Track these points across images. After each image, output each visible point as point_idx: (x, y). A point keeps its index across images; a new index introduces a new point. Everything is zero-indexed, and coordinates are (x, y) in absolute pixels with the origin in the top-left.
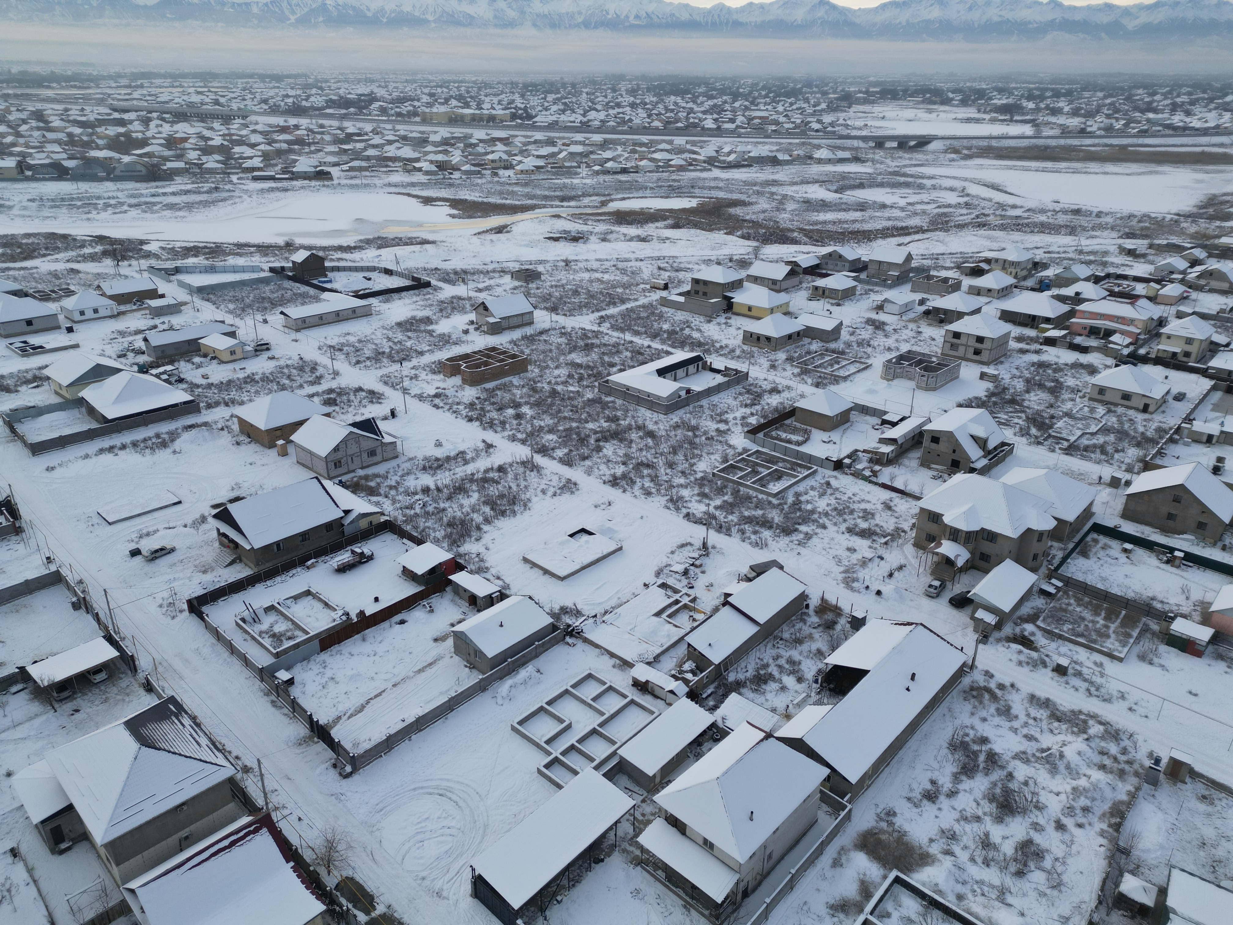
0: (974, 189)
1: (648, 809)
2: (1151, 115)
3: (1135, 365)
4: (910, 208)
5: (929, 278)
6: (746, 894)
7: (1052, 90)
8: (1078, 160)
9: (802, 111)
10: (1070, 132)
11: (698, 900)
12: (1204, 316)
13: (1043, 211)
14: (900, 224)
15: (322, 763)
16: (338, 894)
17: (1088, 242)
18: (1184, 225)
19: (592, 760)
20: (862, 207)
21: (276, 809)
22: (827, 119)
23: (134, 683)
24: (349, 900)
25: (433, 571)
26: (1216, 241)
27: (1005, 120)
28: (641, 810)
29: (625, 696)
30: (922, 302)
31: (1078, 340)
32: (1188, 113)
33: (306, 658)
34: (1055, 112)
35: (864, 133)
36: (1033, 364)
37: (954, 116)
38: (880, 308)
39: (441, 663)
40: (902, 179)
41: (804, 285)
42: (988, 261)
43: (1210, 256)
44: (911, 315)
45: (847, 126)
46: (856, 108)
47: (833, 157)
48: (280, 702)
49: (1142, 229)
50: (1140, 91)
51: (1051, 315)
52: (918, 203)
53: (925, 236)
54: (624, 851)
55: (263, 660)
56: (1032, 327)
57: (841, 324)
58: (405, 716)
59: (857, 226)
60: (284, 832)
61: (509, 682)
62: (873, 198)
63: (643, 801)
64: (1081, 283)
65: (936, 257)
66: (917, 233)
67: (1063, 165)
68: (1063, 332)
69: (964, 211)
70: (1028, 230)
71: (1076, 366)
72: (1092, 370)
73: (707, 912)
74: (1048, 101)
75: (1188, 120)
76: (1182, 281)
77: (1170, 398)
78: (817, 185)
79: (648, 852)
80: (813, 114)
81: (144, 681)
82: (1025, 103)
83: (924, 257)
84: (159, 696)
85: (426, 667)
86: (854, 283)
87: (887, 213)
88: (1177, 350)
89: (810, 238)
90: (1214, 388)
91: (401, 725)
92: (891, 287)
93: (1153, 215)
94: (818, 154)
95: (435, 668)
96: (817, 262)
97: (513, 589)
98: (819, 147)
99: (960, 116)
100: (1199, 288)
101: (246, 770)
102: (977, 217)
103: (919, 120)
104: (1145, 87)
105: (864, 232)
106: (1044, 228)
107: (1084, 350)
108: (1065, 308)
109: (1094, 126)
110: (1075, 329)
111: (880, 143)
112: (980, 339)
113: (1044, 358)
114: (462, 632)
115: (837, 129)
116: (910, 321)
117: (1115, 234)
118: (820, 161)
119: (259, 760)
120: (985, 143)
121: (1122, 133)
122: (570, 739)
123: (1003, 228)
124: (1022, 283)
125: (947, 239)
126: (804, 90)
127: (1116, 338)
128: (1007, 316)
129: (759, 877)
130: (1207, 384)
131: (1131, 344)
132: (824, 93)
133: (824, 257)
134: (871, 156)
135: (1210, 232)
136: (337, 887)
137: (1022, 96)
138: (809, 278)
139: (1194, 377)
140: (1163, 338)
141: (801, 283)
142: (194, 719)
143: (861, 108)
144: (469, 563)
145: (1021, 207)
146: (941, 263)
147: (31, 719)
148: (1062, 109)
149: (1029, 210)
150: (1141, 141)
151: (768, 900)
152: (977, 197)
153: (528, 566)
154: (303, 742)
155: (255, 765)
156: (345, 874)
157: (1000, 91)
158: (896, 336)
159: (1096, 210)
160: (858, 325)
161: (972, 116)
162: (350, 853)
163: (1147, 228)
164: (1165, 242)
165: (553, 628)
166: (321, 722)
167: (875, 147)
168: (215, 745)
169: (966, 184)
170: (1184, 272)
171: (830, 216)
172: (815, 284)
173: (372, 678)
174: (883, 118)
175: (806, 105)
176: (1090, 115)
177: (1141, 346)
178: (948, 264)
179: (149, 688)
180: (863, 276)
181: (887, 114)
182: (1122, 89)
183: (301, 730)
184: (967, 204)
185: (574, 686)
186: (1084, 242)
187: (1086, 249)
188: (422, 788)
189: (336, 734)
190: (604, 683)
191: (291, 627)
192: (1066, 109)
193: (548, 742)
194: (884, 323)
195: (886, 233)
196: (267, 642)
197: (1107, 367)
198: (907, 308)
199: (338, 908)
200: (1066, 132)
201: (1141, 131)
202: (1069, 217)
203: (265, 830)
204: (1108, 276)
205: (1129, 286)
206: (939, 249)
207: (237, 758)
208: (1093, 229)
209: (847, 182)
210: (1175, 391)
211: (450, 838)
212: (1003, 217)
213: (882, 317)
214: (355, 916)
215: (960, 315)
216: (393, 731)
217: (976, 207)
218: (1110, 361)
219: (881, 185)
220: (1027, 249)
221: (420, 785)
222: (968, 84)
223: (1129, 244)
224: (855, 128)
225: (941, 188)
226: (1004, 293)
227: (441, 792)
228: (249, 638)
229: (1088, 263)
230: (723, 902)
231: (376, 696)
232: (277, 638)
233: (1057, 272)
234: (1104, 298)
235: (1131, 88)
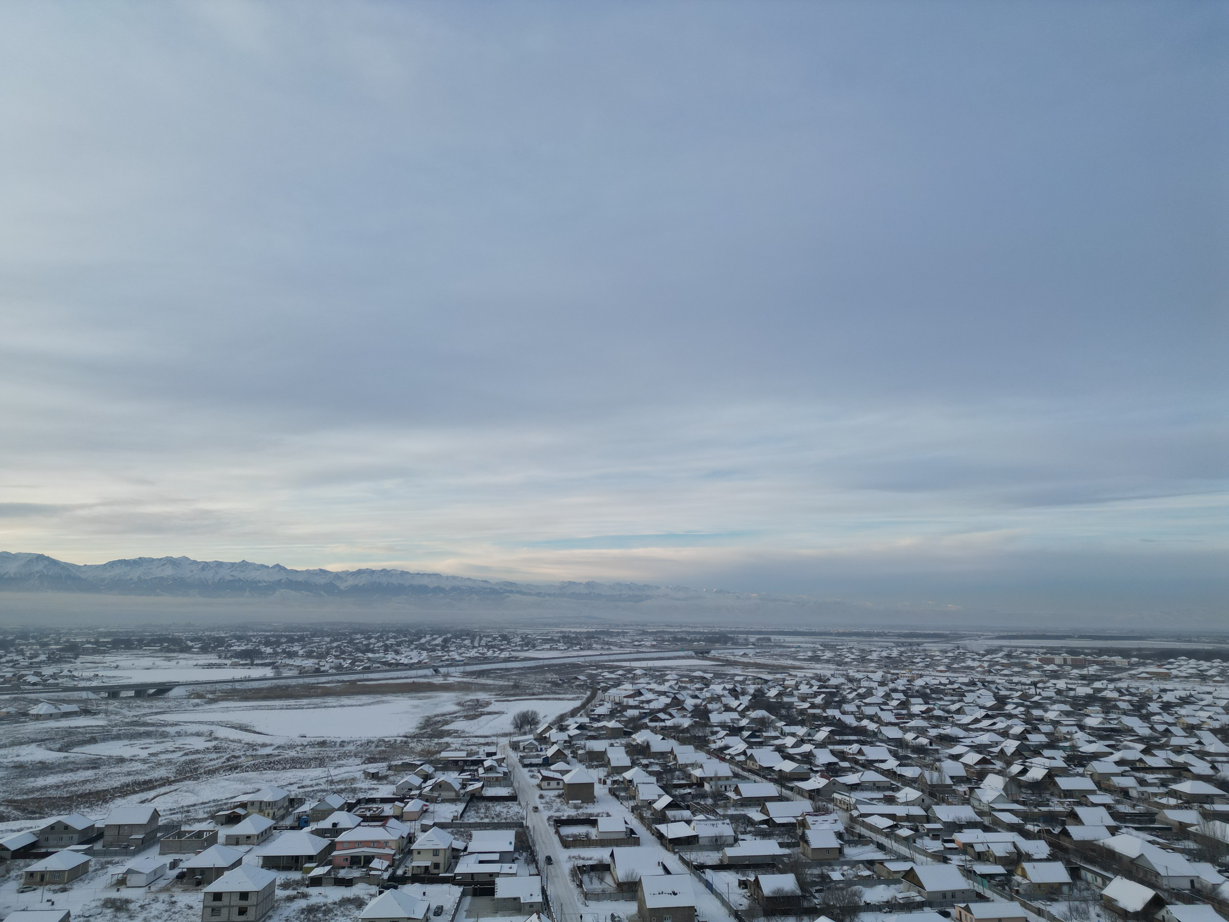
0: (222, 732)
2: (370, 655)
3: (396, 888)
4: (153, 759)
5: (181, 834)
7: (286, 636)
8: (317, 696)
9: (15, 664)
10: (307, 672)
12: (442, 826)
13: (292, 747)
14: (142, 778)
17: (337, 771)
18: (412, 745)
20: (94, 764)
22: (48, 671)
26: (438, 756)
27: (246, 664)
30: (174, 865)
31: (343, 873)
32: (397, 653)
34: (292, 655)
35: (94, 684)
36: (303, 911)
37: (195, 662)
38: (121, 882)
40: (142, 729)
41: (13, 874)
42: (244, 805)
43: (437, 769)
44: (162, 883)
45: (73, 677)
46: (82, 658)
47: (57, 711)
49: (380, 752)
50: (359, 636)
51: (313, 852)
52: (161, 753)
53: (173, 787)
56: (296, 870)
57: (68, 915)
59: (89, 787)
62: (108, 753)
64: (337, 813)
65: (186, 810)
66: (163, 785)
67: (305, 701)
68: (327, 868)
69: (214, 756)
70: (280, 766)
71: (345, 902)
72: (359, 903)
74: (284, 646)
75: (398, 658)
76: (420, 796)
77: (431, 915)
78: (33, 746)
80: (30, 666)
82: (263, 649)
83: (172, 811)
86: (86, 858)
87: (126, 768)
88: (428, 864)
89: (24, 810)
90: (464, 894)
92: (134, 854)
93: (387, 739)
94: (35, 710)
96: (33, 839)
98: (37, 702)
99: (201, 662)
100: (433, 800)
102: (228, 760)
103: (158, 668)
104: (362, 633)
105: (98, 792)
106: (296, 763)
107: (348, 883)
108: (325, 842)
109: (327, 664)
110: (337, 862)
111: (114, 693)
112: (244, 895)
113: (312, 901)
115: (60, 681)
116: (161, 891)
117: (358, 761)
118: (38, 717)
120: (229, 687)
121: (350, 671)
123: (255, 768)
124: (281, 823)
125: (198, 788)
126: (17, 641)
127: (376, 863)
128: (271, 863)
130: (457, 890)
131: (389, 866)
132: (44, 645)
133: (43, 831)
134: (104, 707)
135: (432, 749)
137: (260, 642)
138: (21, 862)
139: (446, 887)
140: (415, 853)
141: (8, 871)
143: (90, 658)
145: (271, 745)
146: (192, 815)
148: (297, 652)
149: (278, 747)
150: (366, 676)
152: (226, 739)
157: (239, 638)
158: (144, 914)
159: (339, 740)
160: (92, 912)
161: (213, 662)
163: (384, 751)
164: (400, 762)
167: (109, 697)
169: (213, 728)
170: (420, 788)
171: (52, 780)
172: (30, 869)
174: (117, 667)
175: (19, 658)
176: (322, 656)
177: (398, 867)
178: (201, 815)
180: (98, 846)
181: (120, 663)
182: (344, 634)
184: (215, 748)
186: (333, 772)
187: (336, 779)
192: (301, 652)
194: (127, 901)
195: (124, 791)
197: (372, 896)
198: (157, 875)
200: (303, 672)
201: (364, 668)
202: (317, 749)
204: (359, 802)
205: (378, 808)
206: (189, 799)
208: (339, 758)
209: (74, 738)
210: (433, 907)
212: (254, 757)
213: (125, 893)
215: (219, 872)
217: (225, 750)
218: (374, 889)
219: (118, 737)
220: (282, 787)
222: (207, 633)
223: (372, 768)
224: (83, 679)
225: (187, 734)
226: (264, 837)
229: (340, 792)
233: (313, 806)
234: (359, 825)
235: (351, 634)
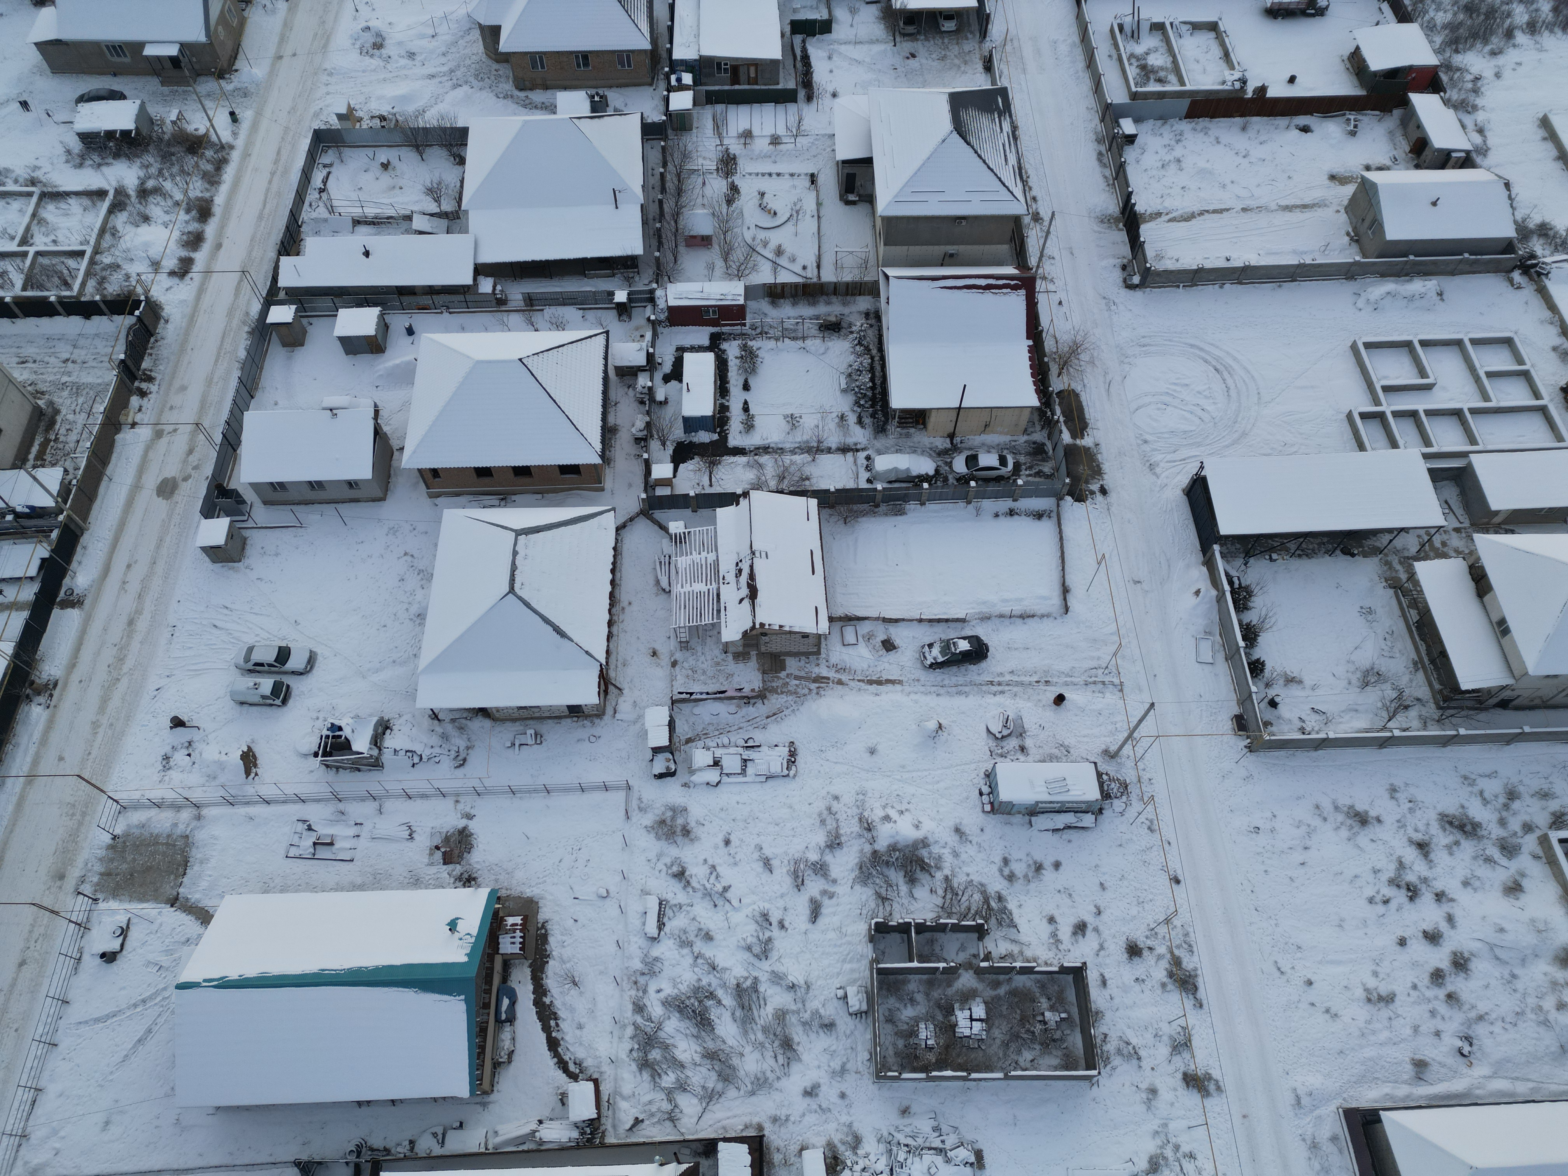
1: (1456, 541)
6: (1504, 704)
11: (1436, 668)
15: (1114, 256)
16: (1057, 400)
19: (1427, 443)
21: (1044, 278)
23: (977, 51)
24: (1063, 413)
25: (1393, 73)
28: (1445, 537)
29: (1537, 395)
33: (1163, 118)
39: (1319, 213)
48: (1108, 158)
54: (1388, 564)
55: (1117, 94)
58: (1234, 255)
60: (1039, 305)
61: (1389, 286)
63: (1457, 530)
73: (1437, 686)
79: (1417, 583)
81: (987, 54)
84: (994, 82)
85: (1297, 207)
91: (1221, 264)
95: (1308, 215)
97: (1492, 159)
101: (1037, 218)
114: (1374, 186)
119: (1053, 214)
122: (1419, 403)
129: (1537, 702)
136: (1059, 394)
142: (1014, 128)
144: (1454, 85)
147: (871, 42)
151: (1527, 729)
153: (1542, 133)
154: (1106, 220)
155: (1047, 218)
156: (1073, 386)
162: (1089, 369)
165: (1508, 246)
166: (1137, 208)
168: (1020, 172)
173: (1224, 186)
179: (988, 66)
183: (1111, 205)
185: (1475, 342)
188: (1201, 349)
189: (1146, 231)
190: (1520, 361)
191: (1169, 65)
193: (1387, 389)
196: (1132, 72)
199: (1049, 413)
203: (1023, 292)
207: (1034, 199)
211: (1198, 421)
214: (1061, 432)
216: (1208, 265)
221: (1202, 345)
227: (1219, 367)
228: (1115, 56)
230: (1468, 692)
231: (1215, 211)
232: (1146, 71)
